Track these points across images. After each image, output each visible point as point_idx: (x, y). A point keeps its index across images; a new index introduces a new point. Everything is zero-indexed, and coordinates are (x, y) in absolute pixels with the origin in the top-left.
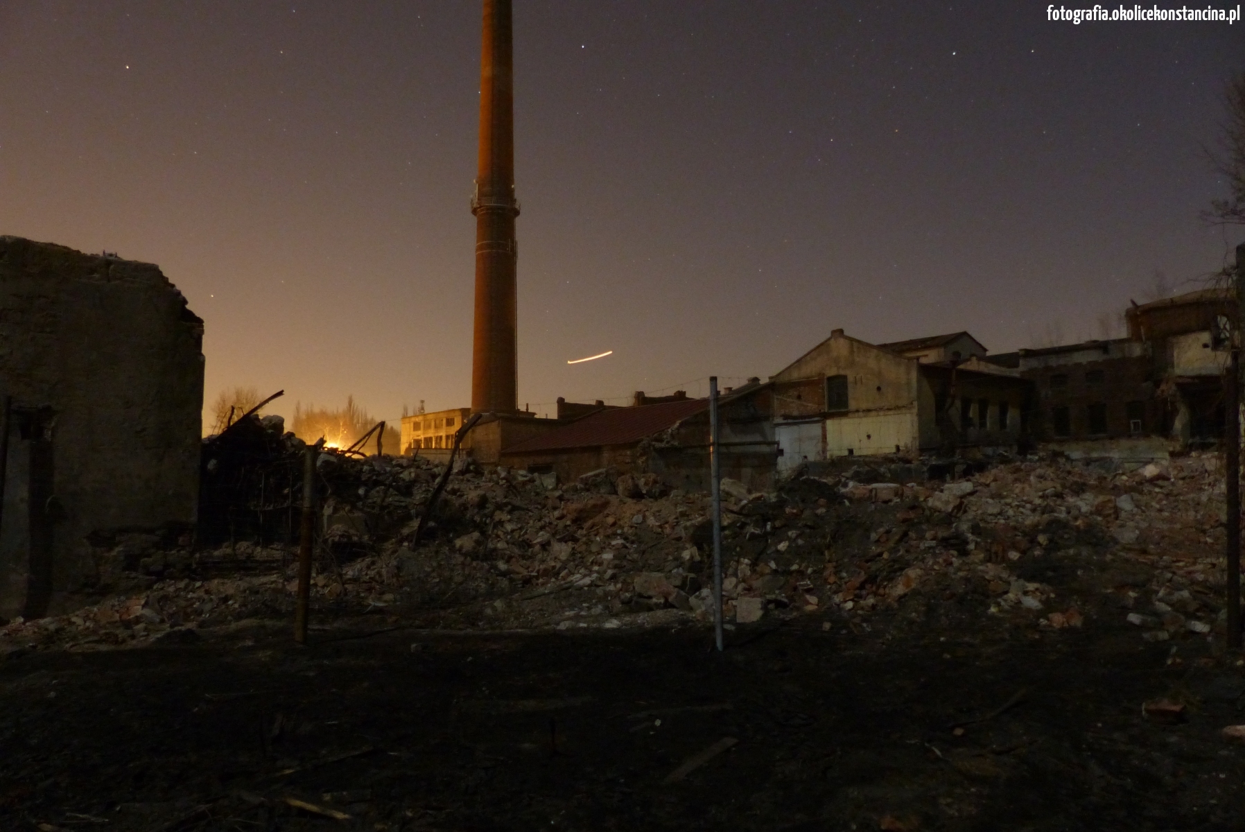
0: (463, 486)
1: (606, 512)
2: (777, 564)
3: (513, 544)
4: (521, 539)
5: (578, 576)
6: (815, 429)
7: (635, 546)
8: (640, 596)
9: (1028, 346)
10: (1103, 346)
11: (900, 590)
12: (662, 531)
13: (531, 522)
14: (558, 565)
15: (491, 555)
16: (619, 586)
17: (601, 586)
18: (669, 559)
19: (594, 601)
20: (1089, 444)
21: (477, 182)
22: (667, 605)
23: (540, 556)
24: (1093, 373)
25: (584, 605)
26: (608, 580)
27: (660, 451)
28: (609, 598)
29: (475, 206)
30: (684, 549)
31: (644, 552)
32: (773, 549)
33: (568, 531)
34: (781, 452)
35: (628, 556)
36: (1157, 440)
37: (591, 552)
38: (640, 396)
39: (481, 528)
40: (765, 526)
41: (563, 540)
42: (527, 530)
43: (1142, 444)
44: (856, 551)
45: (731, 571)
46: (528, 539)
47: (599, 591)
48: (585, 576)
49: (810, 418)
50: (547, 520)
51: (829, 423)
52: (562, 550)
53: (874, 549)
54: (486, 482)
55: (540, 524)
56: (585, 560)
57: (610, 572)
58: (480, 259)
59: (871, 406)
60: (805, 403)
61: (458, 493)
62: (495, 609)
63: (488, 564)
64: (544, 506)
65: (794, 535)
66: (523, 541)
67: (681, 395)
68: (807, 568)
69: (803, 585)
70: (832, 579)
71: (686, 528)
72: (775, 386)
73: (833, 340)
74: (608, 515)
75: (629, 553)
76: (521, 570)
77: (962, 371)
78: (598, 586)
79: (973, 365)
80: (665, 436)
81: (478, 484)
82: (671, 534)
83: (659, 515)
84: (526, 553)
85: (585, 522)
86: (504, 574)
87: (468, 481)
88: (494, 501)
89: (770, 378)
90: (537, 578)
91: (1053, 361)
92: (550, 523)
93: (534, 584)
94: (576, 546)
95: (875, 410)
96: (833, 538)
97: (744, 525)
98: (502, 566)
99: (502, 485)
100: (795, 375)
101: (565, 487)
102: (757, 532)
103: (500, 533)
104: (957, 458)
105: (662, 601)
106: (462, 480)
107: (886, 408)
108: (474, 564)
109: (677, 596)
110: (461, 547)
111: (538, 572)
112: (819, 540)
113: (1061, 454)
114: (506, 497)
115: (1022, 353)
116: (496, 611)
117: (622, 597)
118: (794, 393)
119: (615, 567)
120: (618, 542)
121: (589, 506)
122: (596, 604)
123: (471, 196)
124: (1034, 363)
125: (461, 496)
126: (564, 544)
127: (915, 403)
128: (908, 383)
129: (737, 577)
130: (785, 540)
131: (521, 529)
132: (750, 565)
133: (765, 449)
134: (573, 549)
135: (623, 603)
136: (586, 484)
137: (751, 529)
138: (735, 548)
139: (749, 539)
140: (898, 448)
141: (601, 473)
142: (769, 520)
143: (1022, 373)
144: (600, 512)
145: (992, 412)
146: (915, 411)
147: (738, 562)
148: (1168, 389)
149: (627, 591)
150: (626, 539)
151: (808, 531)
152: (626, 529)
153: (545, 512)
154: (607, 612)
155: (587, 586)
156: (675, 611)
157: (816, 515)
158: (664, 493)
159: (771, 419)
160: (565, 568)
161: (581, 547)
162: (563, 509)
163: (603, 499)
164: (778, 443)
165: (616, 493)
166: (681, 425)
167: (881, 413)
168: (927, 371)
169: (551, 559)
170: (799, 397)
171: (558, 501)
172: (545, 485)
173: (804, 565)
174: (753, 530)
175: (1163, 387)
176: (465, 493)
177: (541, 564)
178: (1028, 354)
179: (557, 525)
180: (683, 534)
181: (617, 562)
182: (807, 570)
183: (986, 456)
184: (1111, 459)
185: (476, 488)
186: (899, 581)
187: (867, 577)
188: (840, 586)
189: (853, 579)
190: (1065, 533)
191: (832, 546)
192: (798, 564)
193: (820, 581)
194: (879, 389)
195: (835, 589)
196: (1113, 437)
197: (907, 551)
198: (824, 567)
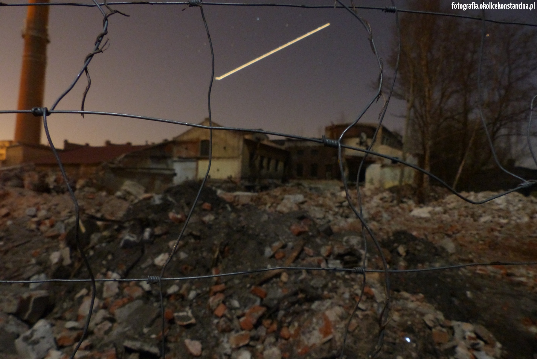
6: (193, 165)
11: (315, 338)
18: (31, 263)
20: (310, 181)
24: (314, 151)
29: (24, 33)
30: (57, 249)
31: (7, 252)
32: (149, 262)
34: (175, 175)
36: (336, 182)
38: (108, 143)
40: (142, 231)
43: (330, 182)
49: (191, 159)
51: (200, 162)
58: (25, 62)
59: (220, 156)
60: (189, 152)
65: (176, 247)
67: (129, 144)
68: (189, 290)
70: (221, 310)
72: (175, 142)
73: (205, 123)
74: (3, 206)
77: (262, 144)
79: (265, 142)
80: (115, 162)
91: (299, 144)
95: (222, 158)
96: (222, 252)
100: (186, 138)
102: (132, 239)
104: (257, 183)
107: (227, 157)
112: (205, 254)
113: (301, 184)
118: (184, 146)
124: (291, 144)
127: (241, 156)
128: (238, 147)
130: (165, 253)
133: (168, 172)
137: (127, 236)
138: (106, 256)
139: (125, 247)
142: (148, 225)
143: (286, 148)
145: (272, 163)
146: (240, 160)
147: (105, 275)
151: (193, 241)
157: (203, 222)
159: (172, 158)
164: (174, 170)
167: (225, 160)
168: (246, 142)
170: (187, 149)
173: (185, 287)
174: (127, 237)
178: (289, 140)
182: (188, 293)
183: (269, 183)
184: (319, 188)
186: (311, 323)
187: (264, 309)
188: (231, 320)
189: (247, 311)
190: (417, 245)
191: (221, 262)
192: (178, 284)
193: (205, 313)
194: (225, 148)
195: (224, 326)
196: (320, 179)
197: (308, 272)
198: (210, 290)
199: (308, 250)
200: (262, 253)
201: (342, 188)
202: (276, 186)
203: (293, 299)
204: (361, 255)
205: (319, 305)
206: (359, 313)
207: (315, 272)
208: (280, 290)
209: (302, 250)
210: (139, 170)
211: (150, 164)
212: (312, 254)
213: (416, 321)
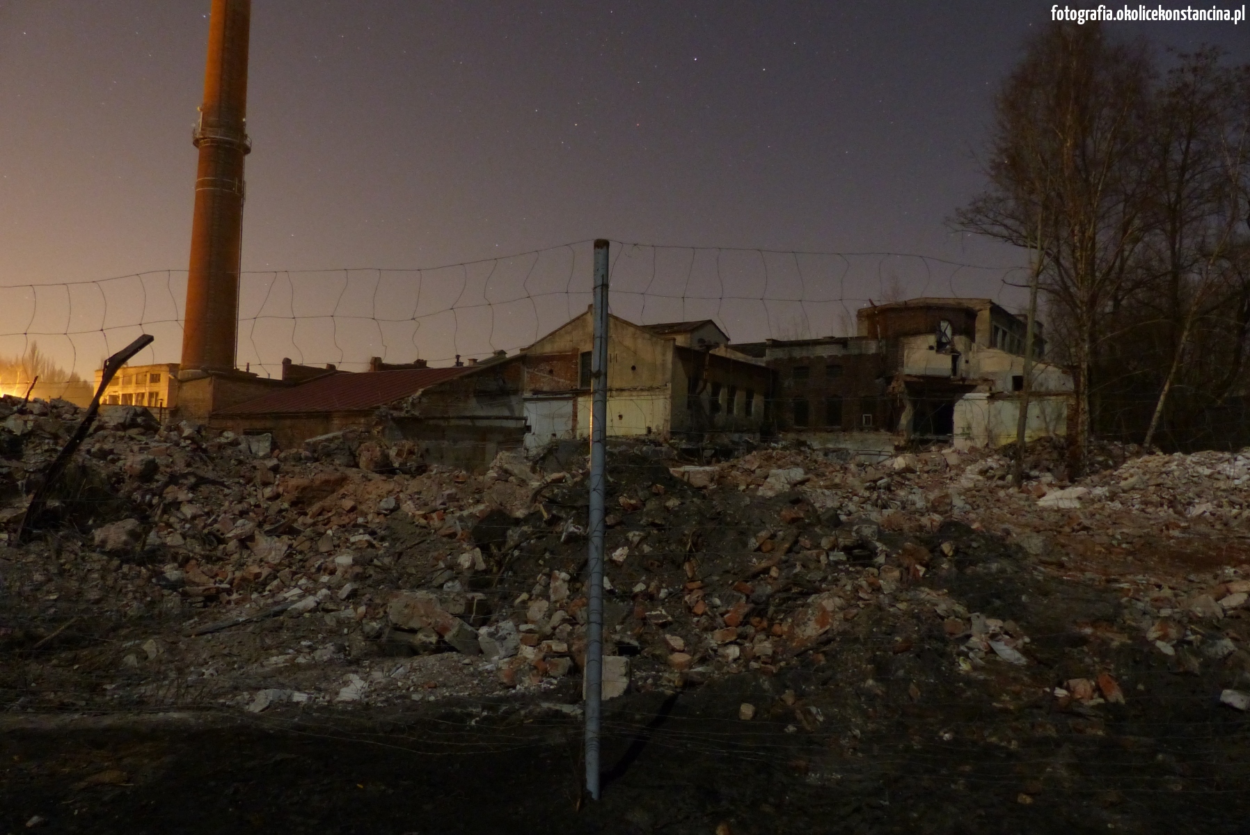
0: (120, 447)
1: (342, 491)
2: (612, 581)
3: (194, 537)
4: (206, 531)
5: (297, 591)
6: (567, 407)
7: (386, 544)
8: (397, 628)
9: (776, 336)
10: (843, 342)
11: (811, 630)
12: (428, 523)
13: (227, 504)
14: (265, 572)
15: (154, 557)
16: (362, 609)
17: (332, 611)
18: (439, 567)
19: (320, 636)
20: (824, 435)
21: (201, 110)
22: (442, 647)
23: (236, 556)
24: (833, 366)
25: (303, 643)
26: (344, 600)
27: (400, 422)
28: (346, 631)
29: (198, 136)
30: (461, 551)
31: (400, 555)
33: (284, 517)
34: (528, 429)
35: (375, 561)
36: (884, 435)
37: (317, 553)
38: (376, 362)
39: (142, 513)
41: (274, 533)
42: (218, 516)
43: (871, 437)
44: (730, 564)
45: (538, 589)
46: (218, 531)
47: (330, 620)
48: (307, 592)
49: (561, 394)
50: (252, 500)
51: (580, 399)
52: (271, 548)
53: (756, 563)
54: (159, 441)
55: (240, 507)
56: (307, 564)
57: (348, 588)
58: (200, 197)
59: (624, 385)
60: (556, 379)
61: (110, 457)
62: (143, 656)
63: (148, 570)
64: (249, 481)
65: (636, 539)
66: (209, 533)
67: (421, 364)
68: (659, 589)
69: (657, 617)
70: (700, 608)
71: (461, 519)
72: (525, 359)
73: (589, 314)
74: (344, 496)
75: (376, 557)
76: (204, 578)
77: (713, 356)
78: (327, 611)
79: (721, 352)
80: (405, 405)
81: (146, 444)
82: (440, 529)
83: (418, 499)
84: (214, 553)
85: (310, 504)
86: (173, 586)
87: (132, 439)
88: (169, 470)
89: (521, 350)
90: (229, 592)
91: (798, 353)
92: (257, 506)
93: (224, 602)
94: (295, 544)
95: (629, 390)
96: (695, 544)
97: (554, 520)
98: (171, 572)
99: (184, 447)
100: (548, 349)
101: (282, 455)
103: (172, 520)
104: (706, 442)
105: (434, 639)
106: (122, 438)
107: (639, 388)
108: (125, 568)
109: (459, 631)
110: (104, 542)
111: (231, 583)
112: (673, 547)
113: (804, 443)
114: (188, 465)
115: (770, 343)
116: (147, 658)
117: (367, 629)
118: (545, 367)
119: (357, 578)
120: (360, 538)
121: (318, 482)
122: (323, 642)
123: (194, 125)
124: (780, 354)
125: (113, 461)
126: (276, 539)
127: (669, 385)
128: (664, 365)
129: (548, 598)
130: (623, 546)
131: (208, 514)
132: (569, 581)
133: (511, 424)
134: (290, 546)
135: (367, 637)
136: (315, 451)
138: (544, 555)
139: (567, 541)
140: (649, 430)
141: (336, 438)
143: (768, 363)
144: (333, 492)
145: (739, 397)
146: (669, 392)
147: (549, 576)
148: (898, 386)
149: (373, 619)
150: (373, 533)
151: (656, 532)
152: (370, 517)
153: (250, 488)
154: (342, 656)
155: (309, 611)
156: (455, 655)
158: (422, 470)
159: (520, 393)
160: (276, 578)
161: (301, 543)
162: (278, 485)
163: (338, 474)
164: (526, 419)
165: (357, 465)
166: (424, 394)
167: (634, 393)
168: (680, 352)
169: (254, 561)
170: (551, 372)
171: (271, 474)
172: (253, 451)
173: (653, 584)
175: (894, 384)
176: (123, 457)
177: (237, 570)
178: (775, 344)
179: (267, 509)
180: (458, 527)
181: (358, 569)
182: (659, 592)
183: (733, 442)
184: (847, 450)
185: (141, 450)
186: (806, 614)
187: (752, 605)
188: (713, 618)
189: (730, 609)
190: (972, 540)
191: (694, 557)
192: (644, 583)
193: (681, 613)
194: (634, 368)
195: (706, 624)
196: (846, 429)
197: (804, 566)
198: (685, 587)
199: (805, 541)
200: (745, 545)
201: (899, 450)
202: (750, 448)
203: (784, 595)
204: (877, 548)
205: (816, 598)
206: (861, 603)
207: (812, 566)
208: (769, 587)
209: (796, 542)
210: (453, 422)
211: (474, 407)
212: (808, 546)
213: (925, 609)
